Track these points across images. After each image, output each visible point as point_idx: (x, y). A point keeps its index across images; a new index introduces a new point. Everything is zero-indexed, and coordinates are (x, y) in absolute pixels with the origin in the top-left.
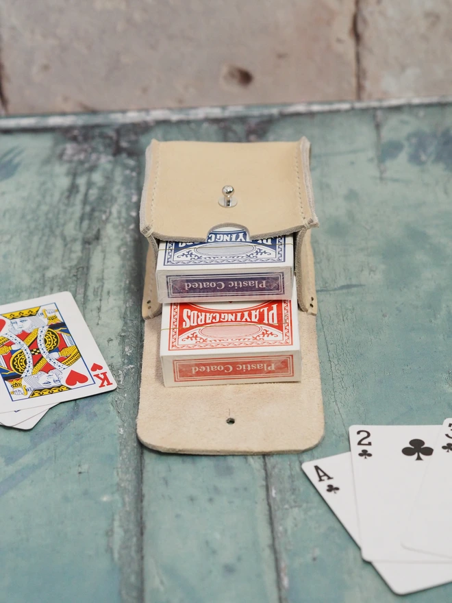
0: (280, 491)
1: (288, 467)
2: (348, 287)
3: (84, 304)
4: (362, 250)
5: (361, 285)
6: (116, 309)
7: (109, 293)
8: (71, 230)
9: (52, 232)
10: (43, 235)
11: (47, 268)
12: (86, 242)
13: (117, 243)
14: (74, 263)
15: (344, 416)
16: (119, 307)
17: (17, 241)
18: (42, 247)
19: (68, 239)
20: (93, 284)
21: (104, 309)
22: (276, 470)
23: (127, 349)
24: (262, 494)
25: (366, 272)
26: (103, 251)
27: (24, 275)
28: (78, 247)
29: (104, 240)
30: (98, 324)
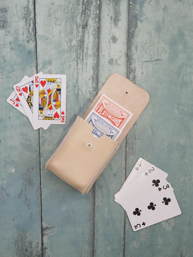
0: (129, 149)
1: (132, 139)
2: (157, 60)
3: (82, 61)
4: (164, 40)
5: (161, 60)
6: (91, 64)
7: (89, 56)
8: (79, 20)
9: (73, 20)
10: (71, 22)
11: (72, 41)
12: (83, 28)
13: (92, 29)
14: (80, 38)
15: (148, 121)
16: (92, 63)
17: (63, 24)
18: (70, 29)
19: (78, 25)
20: (85, 51)
21: (88, 64)
22: (129, 140)
23: (94, 84)
24: (125, 149)
25: (163, 53)
26: (88, 33)
27: (65, 44)
28: (81, 29)
29: (89, 27)
30: (86, 71)
